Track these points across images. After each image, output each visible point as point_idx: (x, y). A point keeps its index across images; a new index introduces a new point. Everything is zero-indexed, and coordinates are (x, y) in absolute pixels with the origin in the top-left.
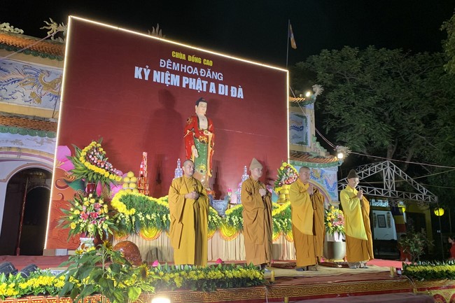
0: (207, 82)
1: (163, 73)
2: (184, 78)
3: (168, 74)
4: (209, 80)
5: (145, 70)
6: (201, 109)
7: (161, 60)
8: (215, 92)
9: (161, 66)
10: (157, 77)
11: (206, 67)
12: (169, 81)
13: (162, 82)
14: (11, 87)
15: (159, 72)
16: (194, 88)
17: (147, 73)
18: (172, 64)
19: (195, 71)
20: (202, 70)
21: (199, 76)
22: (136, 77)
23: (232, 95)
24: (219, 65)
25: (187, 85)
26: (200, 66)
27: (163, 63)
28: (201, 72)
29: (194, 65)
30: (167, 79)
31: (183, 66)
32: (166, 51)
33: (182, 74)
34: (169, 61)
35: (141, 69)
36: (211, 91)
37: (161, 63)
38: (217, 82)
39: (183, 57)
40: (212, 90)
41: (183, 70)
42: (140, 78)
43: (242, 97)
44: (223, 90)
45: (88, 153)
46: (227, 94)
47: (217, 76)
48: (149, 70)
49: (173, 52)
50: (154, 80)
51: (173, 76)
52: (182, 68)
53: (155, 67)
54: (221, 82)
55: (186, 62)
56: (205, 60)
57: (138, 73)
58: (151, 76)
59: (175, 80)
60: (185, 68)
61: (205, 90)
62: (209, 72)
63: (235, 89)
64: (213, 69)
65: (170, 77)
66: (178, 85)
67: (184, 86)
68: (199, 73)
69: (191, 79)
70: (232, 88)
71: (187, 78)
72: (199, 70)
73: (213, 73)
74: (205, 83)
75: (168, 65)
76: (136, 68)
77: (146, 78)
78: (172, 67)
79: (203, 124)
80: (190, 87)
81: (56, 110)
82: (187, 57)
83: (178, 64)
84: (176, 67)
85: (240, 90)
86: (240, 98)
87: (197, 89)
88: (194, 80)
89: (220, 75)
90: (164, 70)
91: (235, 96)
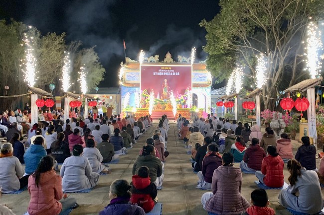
5: (156, 73)
6: (166, 80)
10: (158, 74)
23: (176, 75)
24: (173, 68)
25: (165, 74)
26: (168, 69)
27: (159, 71)
29: (167, 69)
30: (160, 74)
32: (160, 68)
33: (164, 72)
40: (171, 74)
44: (174, 74)
45: (144, 92)
47: (173, 71)
49: (162, 68)
53: (158, 72)
55: (165, 69)
57: (154, 74)
59: (162, 74)
60: (164, 71)
61: (169, 75)
63: (177, 73)
64: (171, 69)
68: (168, 71)
74: (169, 73)
79: (166, 84)
81: (140, 82)
84: (162, 71)
85: (179, 73)
86: (178, 75)
87: (167, 75)
88: (167, 73)
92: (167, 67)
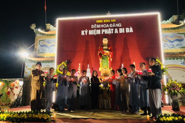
0: (113, 29)
1: (93, 30)
2: (102, 30)
3: (95, 30)
4: (114, 28)
5: (85, 31)
7: (92, 25)
8: (117, 32)
9: (92, 28)
10: (91, 32)
11: (112, 23)
12: (96, 33)
13: (93, 34)
14: (52, 48)
15: (91, 30)
16: (107, 33)
17: (86, 32)
18: (97, 26)
19: (108, 26)
20: (110, 24)
21: (109, 27)
22: (82, 34)
23: (127, 32)
24: (118, 21)
25: (104, 33)
26: (109, 23)
27: (93, 26)
28: (110, 25)
29: (106, 23)
30: (95, 32)
31: (102, 25)
32: (94, 22)
33: (101, 29)
34: (95, 25)
35: (84, 31)
36: (115, 33)
37: (92, 26)
38: (118, 28)
39: (101, 21)
41: (102, 27)
42: (84, 34)
43: (132, 32)
44: (122, 31)
45: (60, 67)
46: (124, 32)
47: (118, 25)
48: (87, 31)
49: (97, 21)
50: (89, 34)
51: (97, 30)
52: (101, 26)
53: (90, 28)
54: (120, 27)
55: (103, 23)
56: (112, 20)
58: (88, 33)
59: (98, 32)
60: (103, 26)
61: (112, 33)
62: (114, 24)
63: (128, 29)
65: (96, 31)
66: (100, 34)
67: (102, 33)
68: (109, 26)
69: (105, 30)
70: (127, 29)
71: (104, 30)
72: (109, 25)
73: (116, 24)
74: (112, 30)
75: (95, 26)
76: (82, 31)
77: (86, 34)
78: (97, 27)
79: (105, 48)
80: (105, 33)
82: (103, 21)
83: (99, 25)
84: (98, 26)
85: (131, 29)
87: (109, 33)
88: (107, 30)
89: (120, 24)
90: (94, 29)
91: (128, 32)
92: (108, 19)
